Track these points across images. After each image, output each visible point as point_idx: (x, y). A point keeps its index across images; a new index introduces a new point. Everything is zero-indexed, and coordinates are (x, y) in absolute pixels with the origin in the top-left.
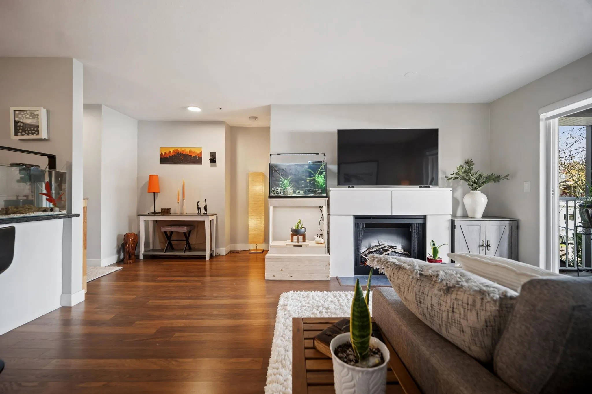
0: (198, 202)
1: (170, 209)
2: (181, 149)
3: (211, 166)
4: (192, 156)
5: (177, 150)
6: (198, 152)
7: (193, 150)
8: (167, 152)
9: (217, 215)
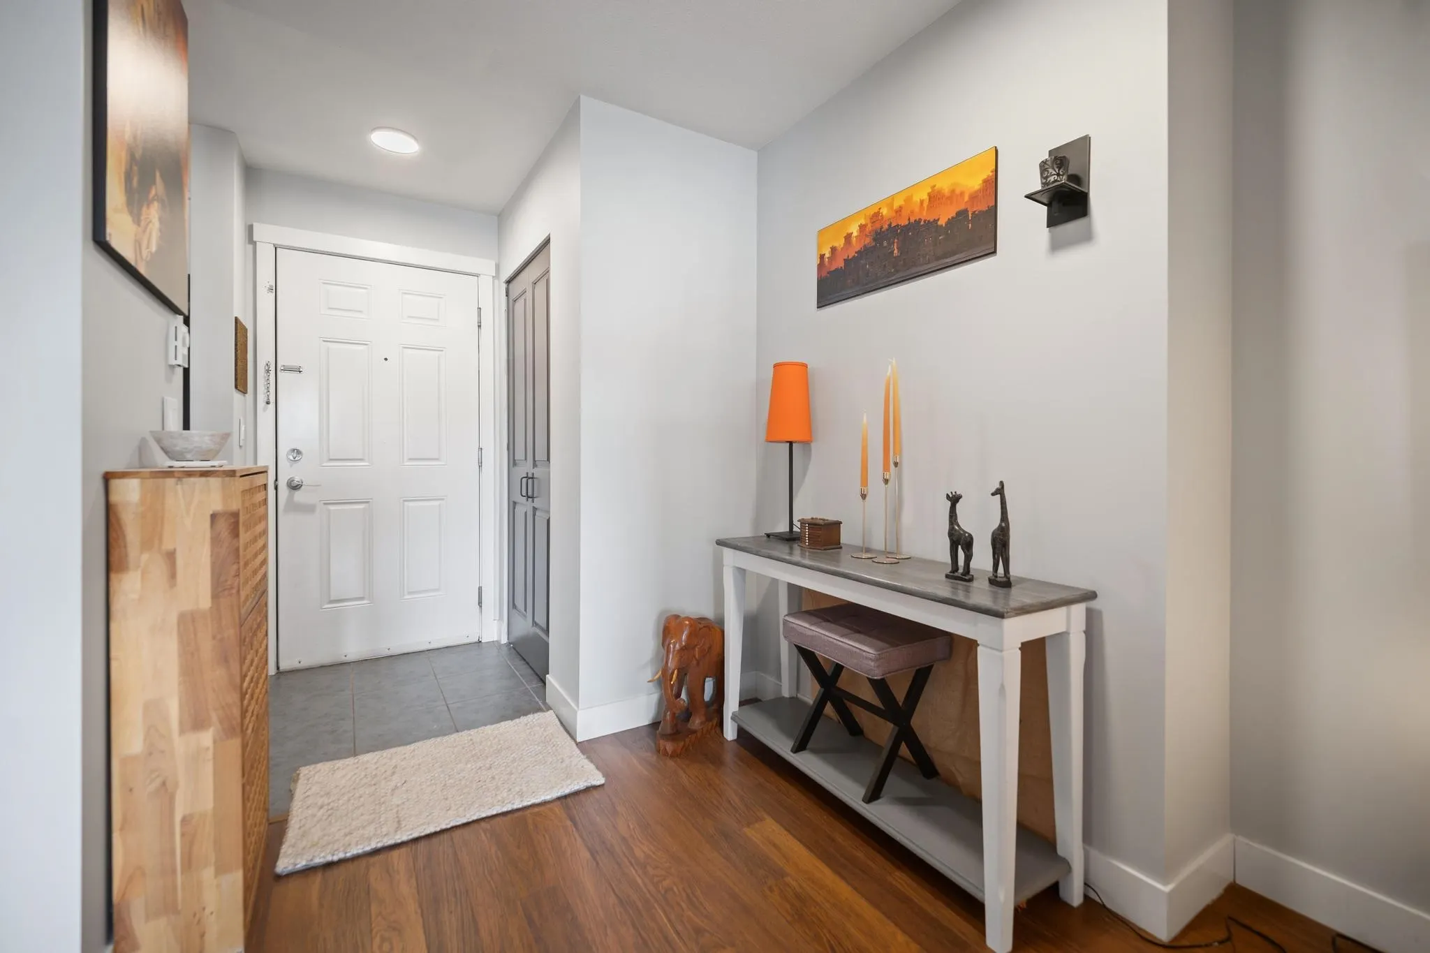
0: (954, 499)
1: (839, 523)
2: (890, 205)
3: (1056, 246)
4: (942, 222)
5: (876, 216)
6: (974, 183)
7: (944, 185)
8: (840, 243)
9: (1094, 604)
